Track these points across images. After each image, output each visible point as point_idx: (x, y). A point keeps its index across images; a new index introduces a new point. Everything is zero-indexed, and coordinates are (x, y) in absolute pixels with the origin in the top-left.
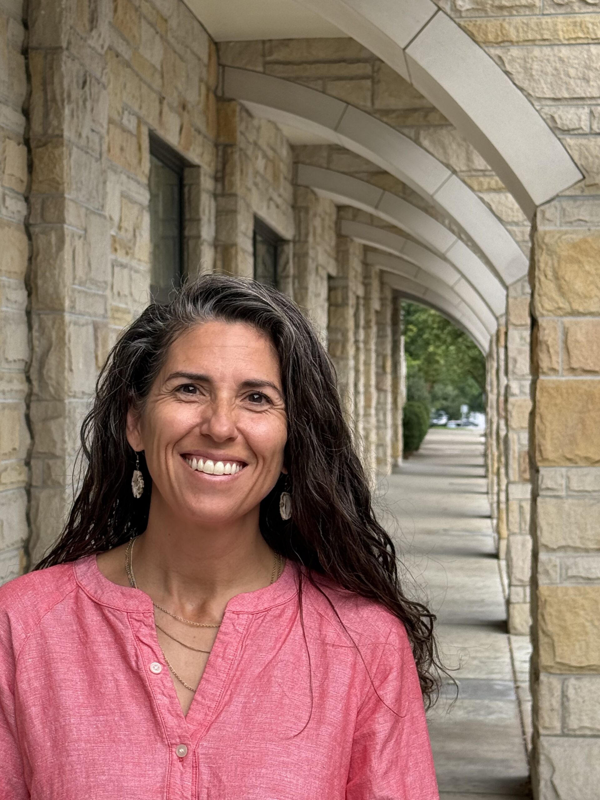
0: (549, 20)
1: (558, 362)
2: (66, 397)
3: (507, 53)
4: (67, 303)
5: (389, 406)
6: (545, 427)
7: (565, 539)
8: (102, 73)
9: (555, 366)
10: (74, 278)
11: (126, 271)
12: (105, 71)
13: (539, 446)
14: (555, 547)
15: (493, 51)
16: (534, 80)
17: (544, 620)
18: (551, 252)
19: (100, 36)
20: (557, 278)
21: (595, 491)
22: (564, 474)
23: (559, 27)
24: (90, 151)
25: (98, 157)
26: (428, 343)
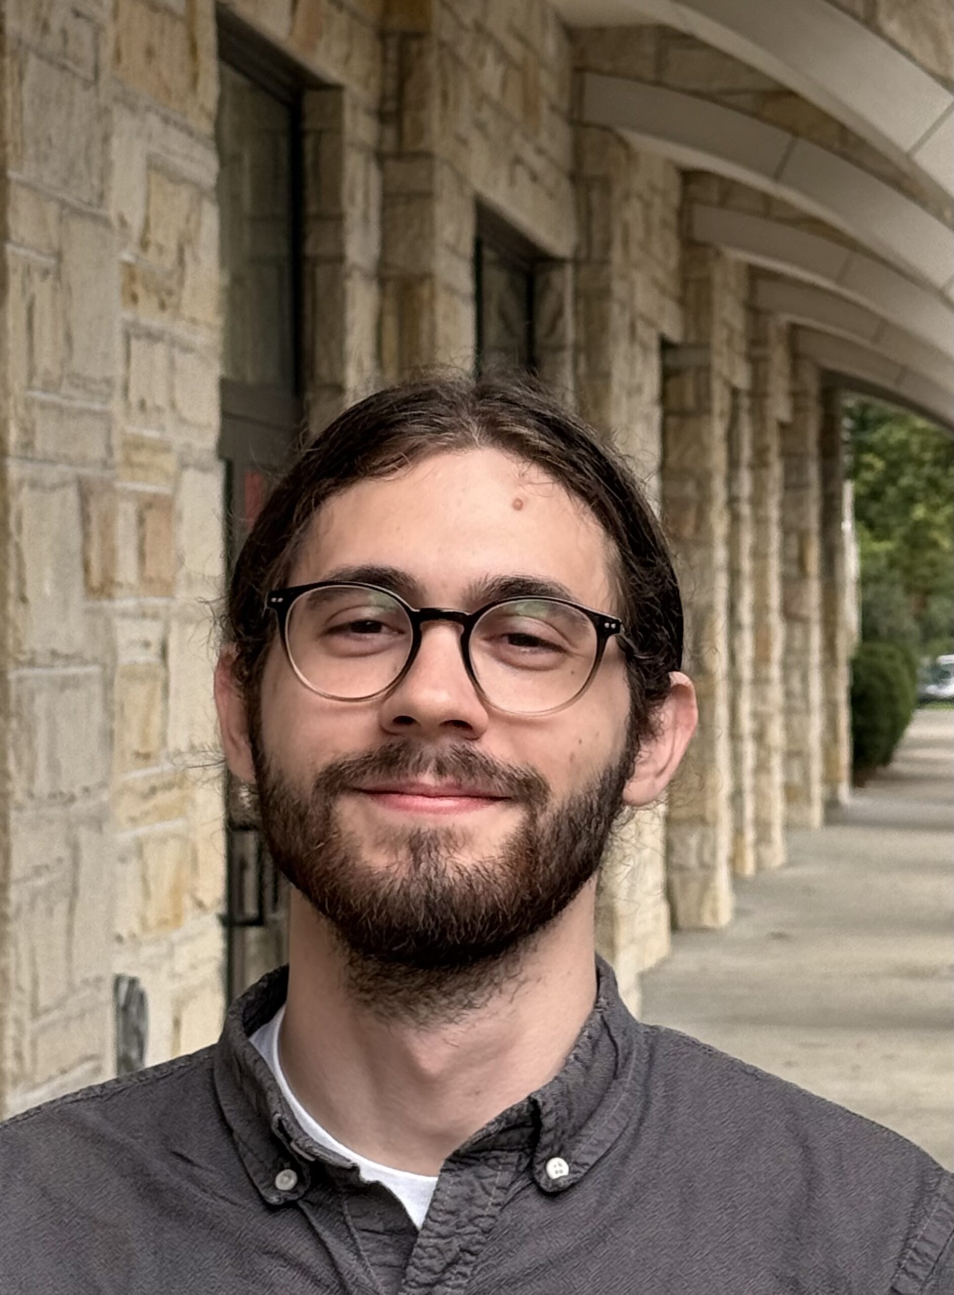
2: (11, 666)
4: (13, 436)
5: (815, 657)
10: (31, 374)
11: (160, 350)
24: (70, 64)
25: (90, 76)
26: (910, 499)
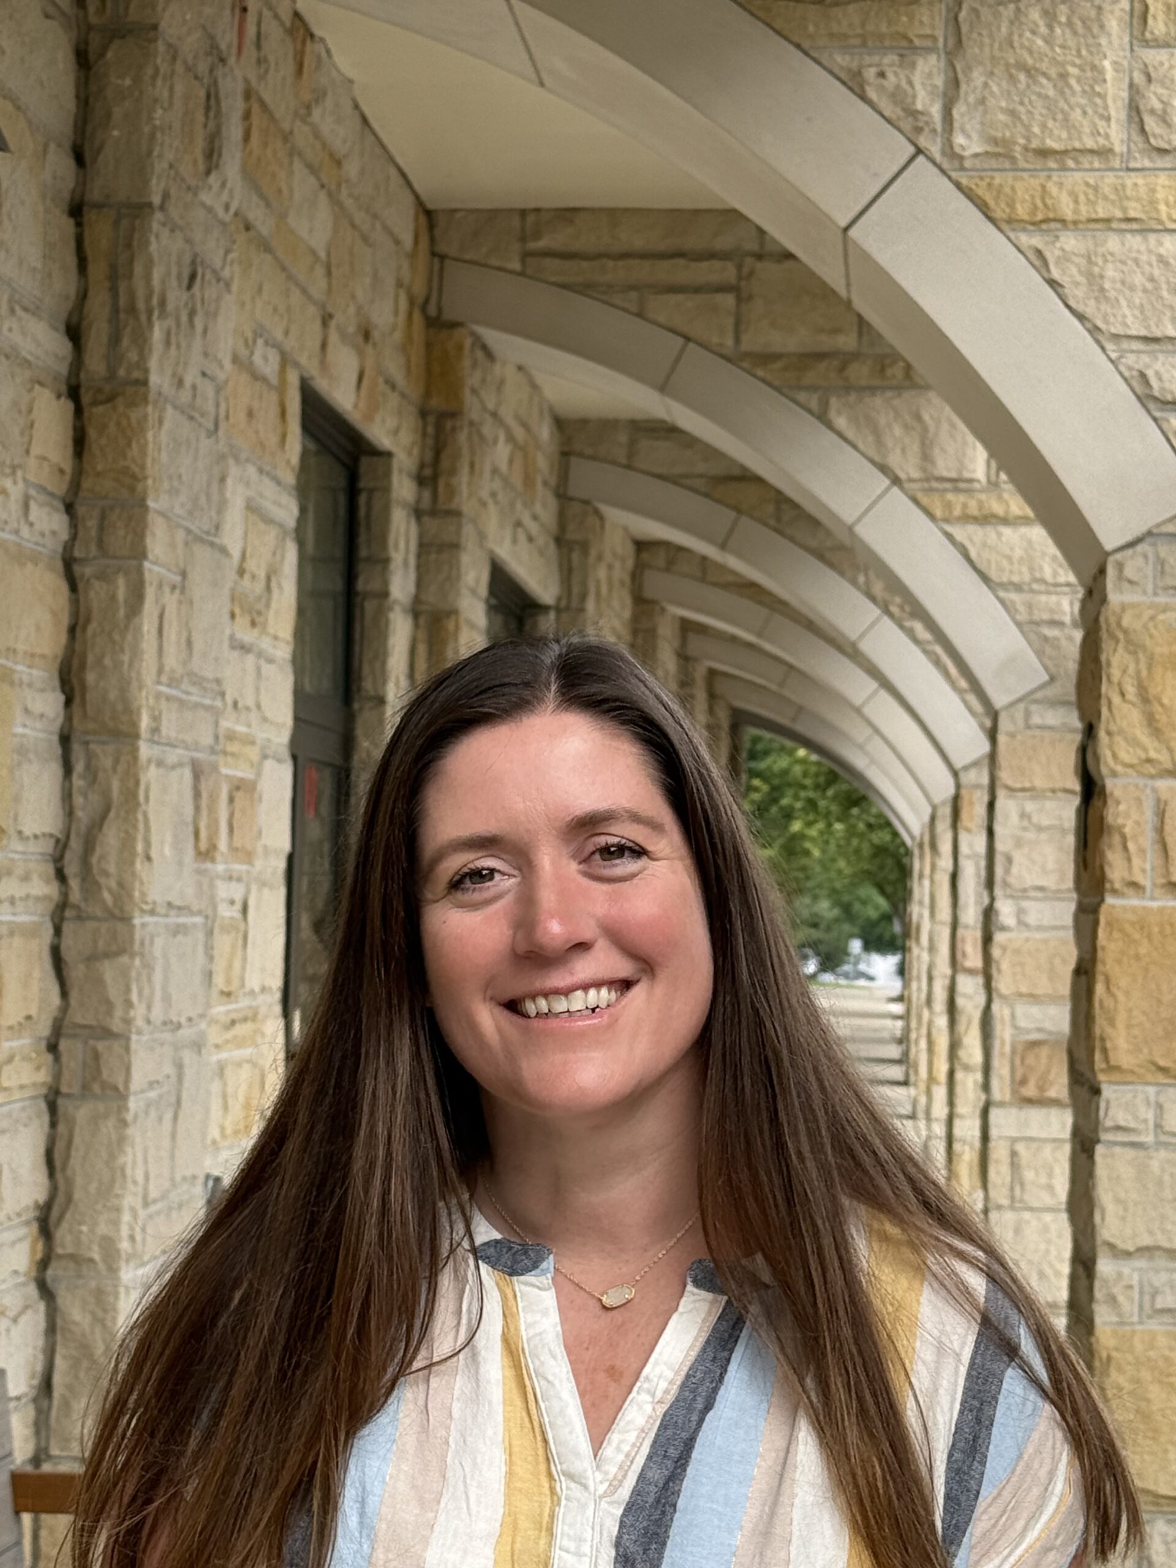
0: (1140, 181)
1: (1143, 871)
2: (136, 913)
3: (1053, 243)
4: (144, 722)
6: (1116, 1001)
7: (1151, 1232)
8: (225, 260)
9: (1139, 877)
10: (160, 672)
11: (250, 660)
12: (231, 256)
13: (1103, 1039)
14: (1131, 1249)
15: (1024, 239)
16: (1107, 299)
18: (1134, 648)
19: (223, 185)
20: (1145, 699)
22: (1152, 1097)
23: (1160, 195)
25: (211, 426)
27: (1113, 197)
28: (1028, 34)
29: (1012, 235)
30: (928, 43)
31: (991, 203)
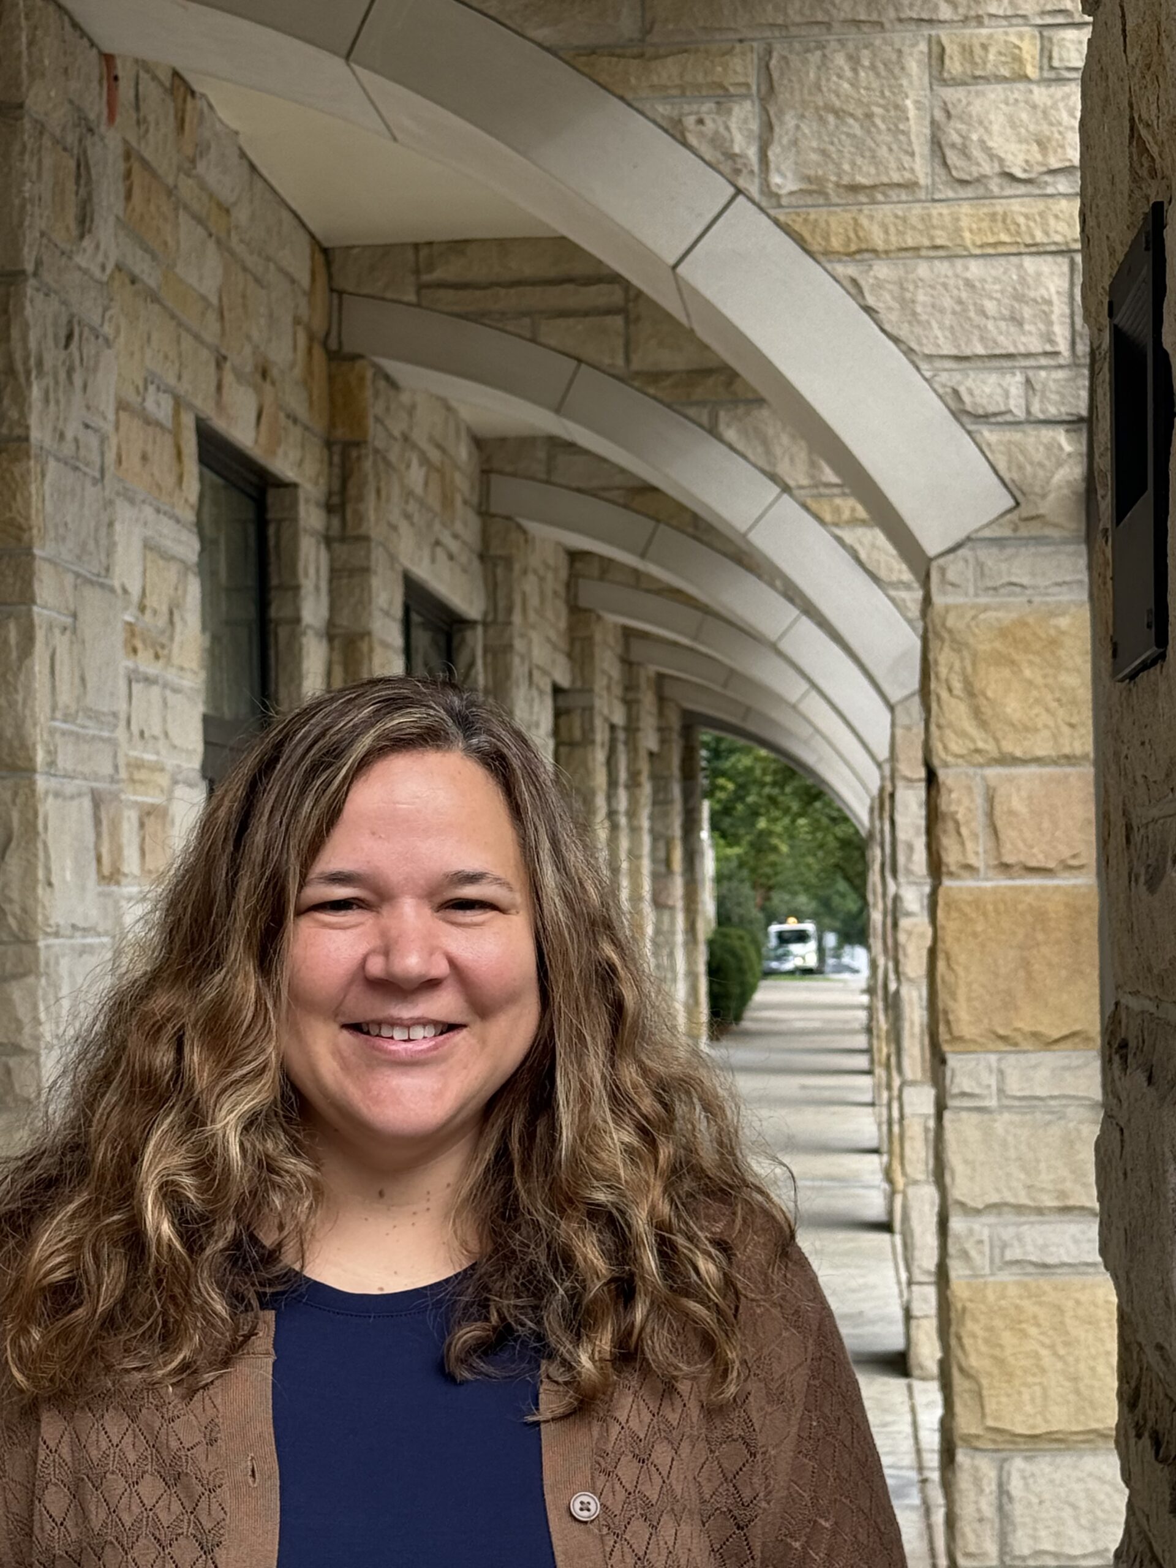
0: (945, 211)
1: (977, 853)
2: (41, 936)
3: (867, 272)
4: (40, 757)
5: (680, 938)
6: (956, 977)
7: (998, 1190)
8: (103, 317)
9: (972, 860)
10: (54, 709)
11: (155, 690)
12: (108, 314)
13: (946, 1012)
14: (981, 1206)
15: (840, 269)
16: (919, 322)
17: (962, 1346)
18: (959, 646)
19: (97, 247)
20: (971, 692)
21: (1052, 1097)
22: (994, 1065)
23: (964, 223)
24: (81, 466)
25: (97, 475)
26: (755, 813)
27: (920, 226)
28: (834, 78)
29: (829, 267)
30: (743, 90)
31: (807, 235)
